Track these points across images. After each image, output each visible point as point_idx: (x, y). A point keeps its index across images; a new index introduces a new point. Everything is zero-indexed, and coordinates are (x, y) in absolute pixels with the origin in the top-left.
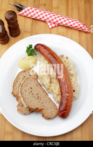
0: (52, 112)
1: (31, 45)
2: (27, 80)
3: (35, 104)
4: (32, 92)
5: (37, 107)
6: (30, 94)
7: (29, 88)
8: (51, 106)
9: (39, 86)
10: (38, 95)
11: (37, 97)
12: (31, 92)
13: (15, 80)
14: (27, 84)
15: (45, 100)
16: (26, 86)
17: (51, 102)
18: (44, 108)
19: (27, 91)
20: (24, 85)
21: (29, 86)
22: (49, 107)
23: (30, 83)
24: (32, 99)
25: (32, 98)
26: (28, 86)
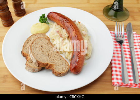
0: (63, 68)
1: (44, 15)
2: (38, 39)
3: (45, 60)
4: (43, 50)
5: (47, 62)
6: (40, 51)
7: (39, 46)
8: (62, 63)
9: (50, 44)
10: (49, 53)
11: (47, 54)
12: (41, 49)
13: (26, 41)
14: (38, 42)
15: (55, 57)
16: (36, 44)
17: (62, 59)
18: (55, 64)
19: (37, 48)
20: (35, 42)
21: (40, 44)
22: (60, 63)
23: (40, 42)
24: (42, 56)
25: (41, 54)
26: (38, 44)
